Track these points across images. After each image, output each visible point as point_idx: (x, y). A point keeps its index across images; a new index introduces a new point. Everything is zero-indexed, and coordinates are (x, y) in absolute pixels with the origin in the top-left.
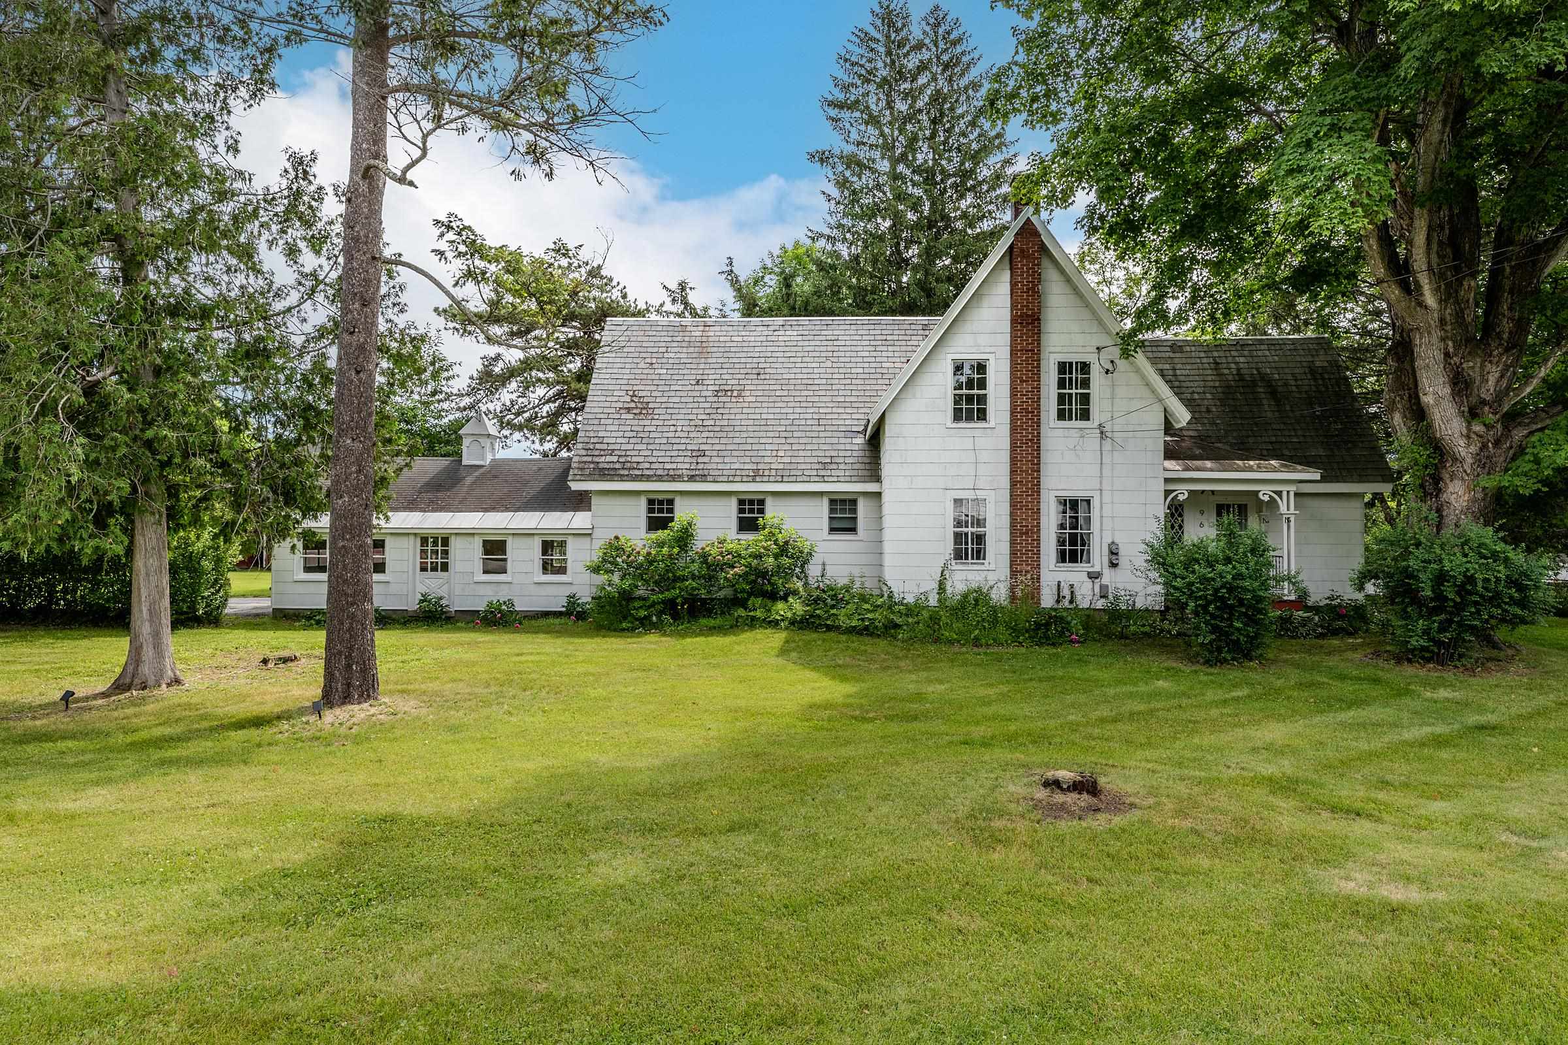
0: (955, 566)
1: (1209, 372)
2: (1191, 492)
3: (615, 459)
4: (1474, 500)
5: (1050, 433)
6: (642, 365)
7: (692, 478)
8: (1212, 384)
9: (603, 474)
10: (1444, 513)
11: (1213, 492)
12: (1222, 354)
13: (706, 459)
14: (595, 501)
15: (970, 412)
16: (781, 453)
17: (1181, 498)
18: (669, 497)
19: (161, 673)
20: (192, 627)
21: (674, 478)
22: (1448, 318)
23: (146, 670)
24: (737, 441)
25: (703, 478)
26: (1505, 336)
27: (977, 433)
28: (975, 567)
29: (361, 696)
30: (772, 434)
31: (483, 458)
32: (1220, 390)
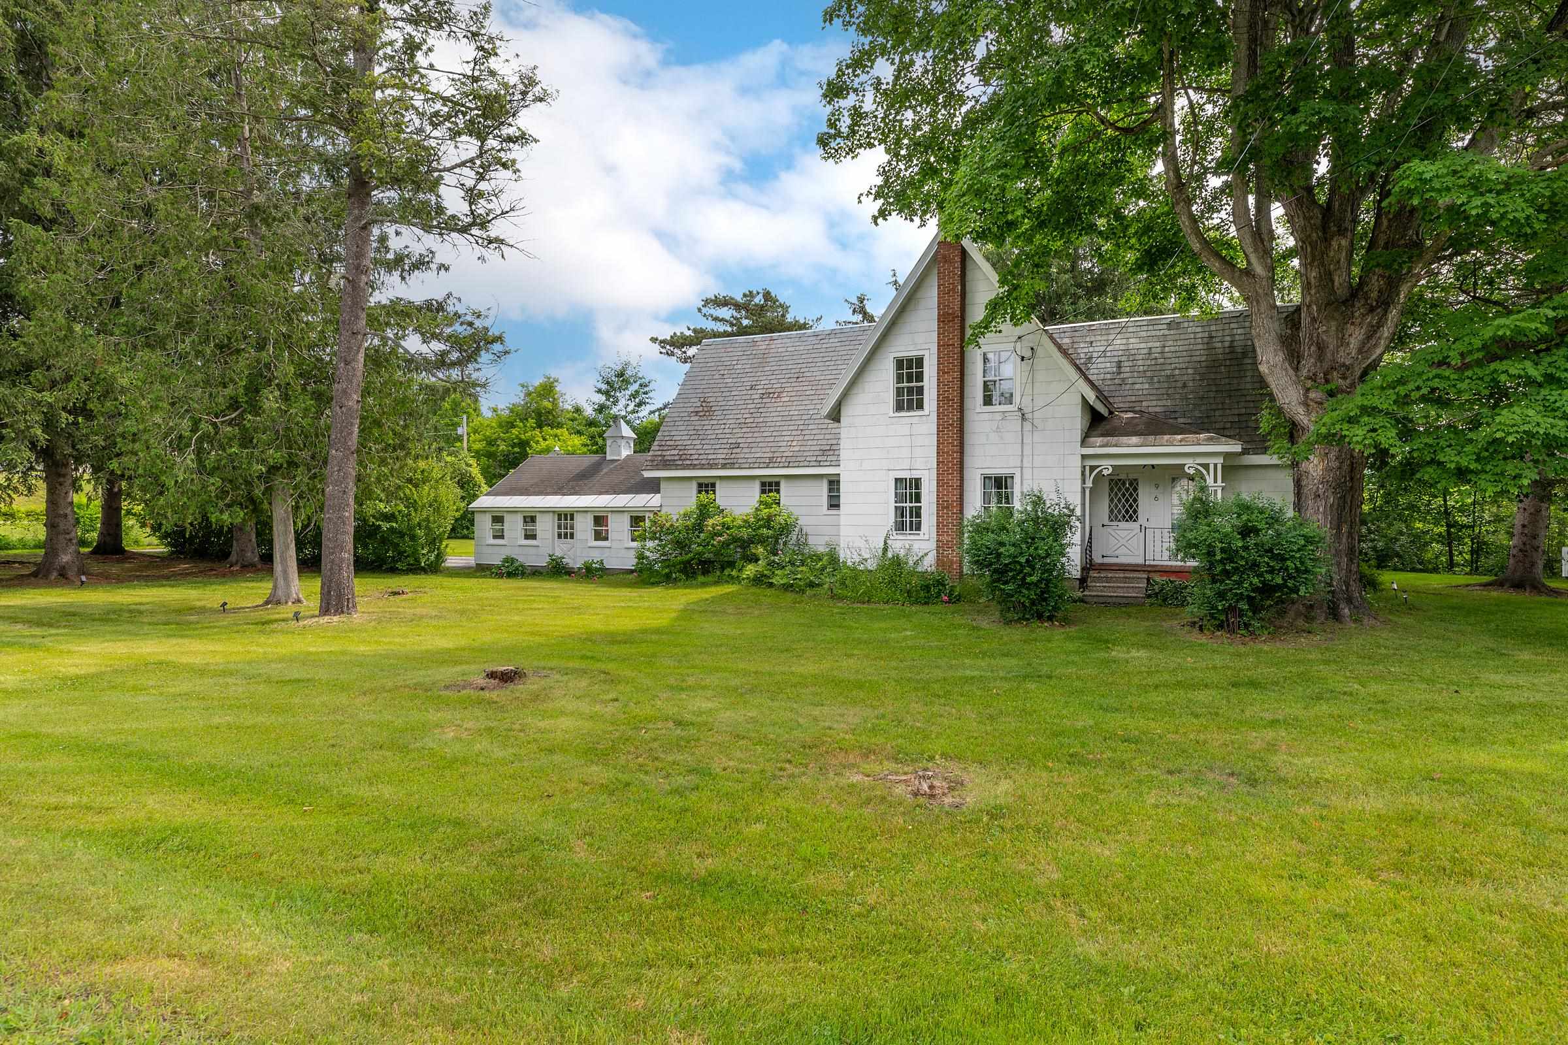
0: (895, 535)
1: (1200, 347)
2: (1114, 467)
3: (676, 452)
4: (1328, 469)
5: (976, 418)
6: (717, 377)
7: (724, 466)
8: (1198, 359)
9: (666, 464)
10: (1303, 483)
11: (1153, 466)
12: (1219, 327)
13: (738, 450)
14: (663, 485)
15: (910, 401)
16: (794, 443)
17: (1105, 472)
18: (712, 481)
19: (288, 596)
20: (417, 574)
21: (711, 466)
22: (1313, 281)
23: (280, 593)
24: (765, 434)
25: (732, 466)
26: (1374, 295)
27: (915, 420)
28: (912, 537)
29: (336, 611)
30: (791, 428)
31: (619, 455)
32: (1204, 364)
